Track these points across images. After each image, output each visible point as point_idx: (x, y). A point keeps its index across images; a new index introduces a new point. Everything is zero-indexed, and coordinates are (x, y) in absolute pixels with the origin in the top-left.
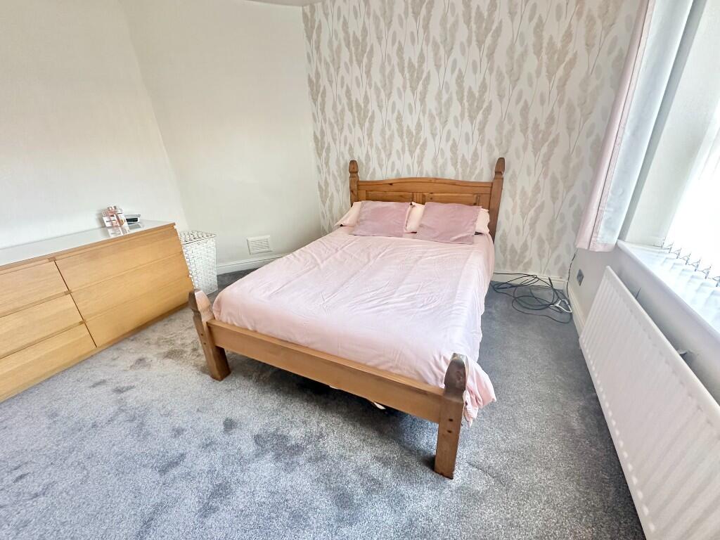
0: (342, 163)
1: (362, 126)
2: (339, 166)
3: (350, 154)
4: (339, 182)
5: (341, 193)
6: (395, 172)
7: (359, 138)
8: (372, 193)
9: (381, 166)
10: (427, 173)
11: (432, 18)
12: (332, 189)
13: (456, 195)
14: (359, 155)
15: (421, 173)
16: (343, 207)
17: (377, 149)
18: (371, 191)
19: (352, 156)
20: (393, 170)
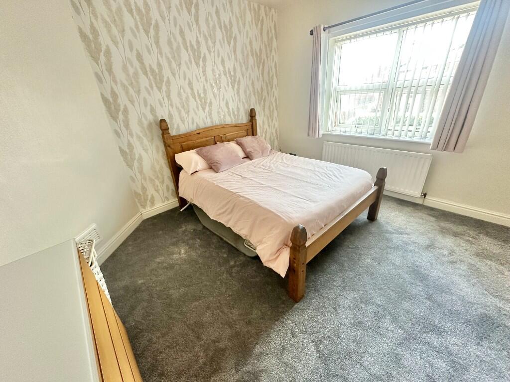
0: (146, 123)
1: (160, 89)
2: (143, 128)
3: (152, 114)
4: (145, 141)
5: (150, 151)
6: (195, 125)
7: (159, 100)
8: (185, 143)
9: (183, 121)
10: (216, 123)
11: (199, 16)
12: (138, 150)
13: (232, 134)
14: (162, 114)
15: (212, 122)
16: (155, 164)
17: (177, 108)
18: (184, 142)
19: (155, 116)
20: (193, 123)
